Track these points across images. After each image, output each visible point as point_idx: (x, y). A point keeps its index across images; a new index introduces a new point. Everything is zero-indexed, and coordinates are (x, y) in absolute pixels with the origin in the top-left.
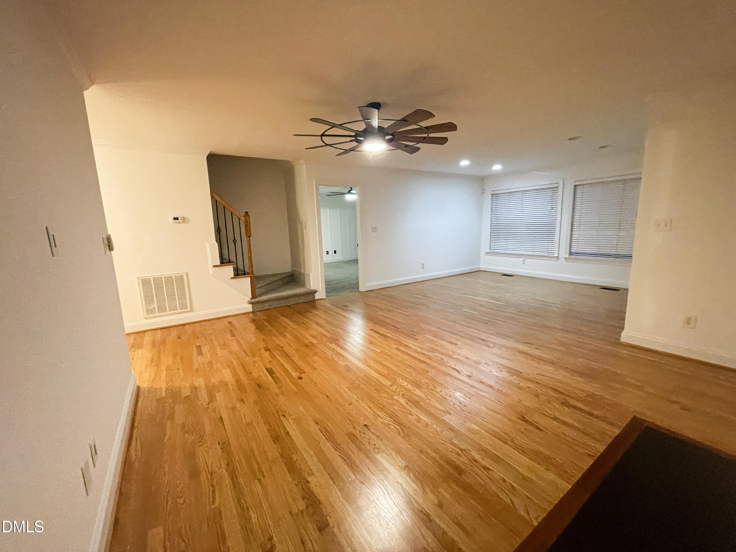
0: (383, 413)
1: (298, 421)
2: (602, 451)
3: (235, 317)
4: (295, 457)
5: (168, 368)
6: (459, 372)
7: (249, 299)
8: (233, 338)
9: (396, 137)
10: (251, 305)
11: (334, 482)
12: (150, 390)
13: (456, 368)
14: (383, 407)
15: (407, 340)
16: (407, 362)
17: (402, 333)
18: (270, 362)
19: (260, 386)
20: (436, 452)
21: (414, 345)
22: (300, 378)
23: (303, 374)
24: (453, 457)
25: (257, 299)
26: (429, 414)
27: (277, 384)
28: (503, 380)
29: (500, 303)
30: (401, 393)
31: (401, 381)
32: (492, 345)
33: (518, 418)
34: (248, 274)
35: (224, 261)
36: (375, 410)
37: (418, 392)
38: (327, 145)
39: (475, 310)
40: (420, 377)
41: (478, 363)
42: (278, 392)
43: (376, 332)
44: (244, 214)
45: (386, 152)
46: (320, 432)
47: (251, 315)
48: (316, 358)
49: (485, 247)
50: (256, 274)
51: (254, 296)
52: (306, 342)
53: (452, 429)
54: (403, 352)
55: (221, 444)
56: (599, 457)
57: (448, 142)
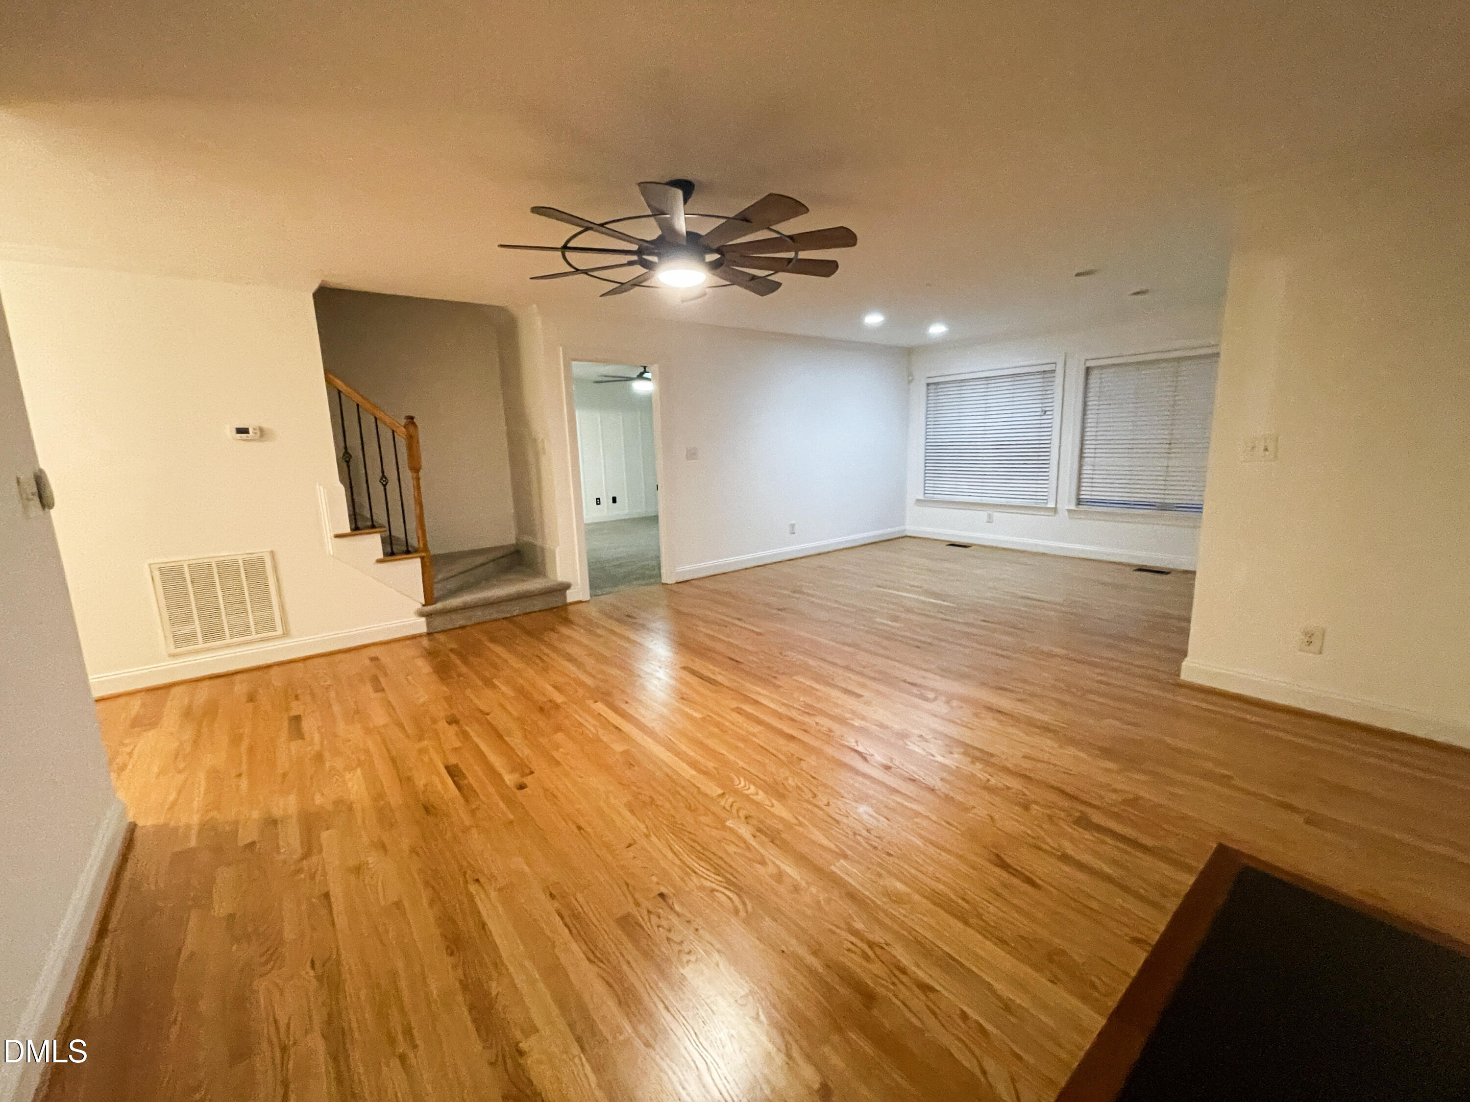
0: (702, 864)
1: (507, 892)
2: (1162, 928)
3: (386, 646)
4: (494, 988)
5: (214, 775)
6: (865, 759)
7: (420, 606)
8: (379, 695)
9: (728, 256)
10: (423, 619)
11: (583, 1049)
12: (163, 832)
13: (860, 748)
14: (704, 848)
15: (758, 689)
16: (757, 741)
17: (748, 673)
18: (455, 750)
19: (427, 809)
20: (815, 953)
21: (773, 700)
22: (522, 787)
23: (529, 777)
24: (854, 963)
25: (439, 606)
26: (802, 860)
27: (467, 800)
28: (956, 773)
29: (945, 603)
30: (742, 814)
31: (743, 784)
32: (931, 695)
33: (990, 861)
34: (416, 551)
35: (360, 524)
36: (685, 858)
37: (779, 809)
38: (577, 270)
39: (895, 619)
40: (784, 772)
41: (903, 736)
42: (468, 822)
43: (693, 672)
44: (403, 421)
45: (708, 290)
46: (558, 918)
47: (425, 642)
48: (560, 737)
49: (914, 491)
50: (434, 550)
51: (429, 599)
52: (541, 699)
53: (852, 896)
54: (749, 717)
55: (318, 964)
56: (1160, 942)
57: (839, 270)
